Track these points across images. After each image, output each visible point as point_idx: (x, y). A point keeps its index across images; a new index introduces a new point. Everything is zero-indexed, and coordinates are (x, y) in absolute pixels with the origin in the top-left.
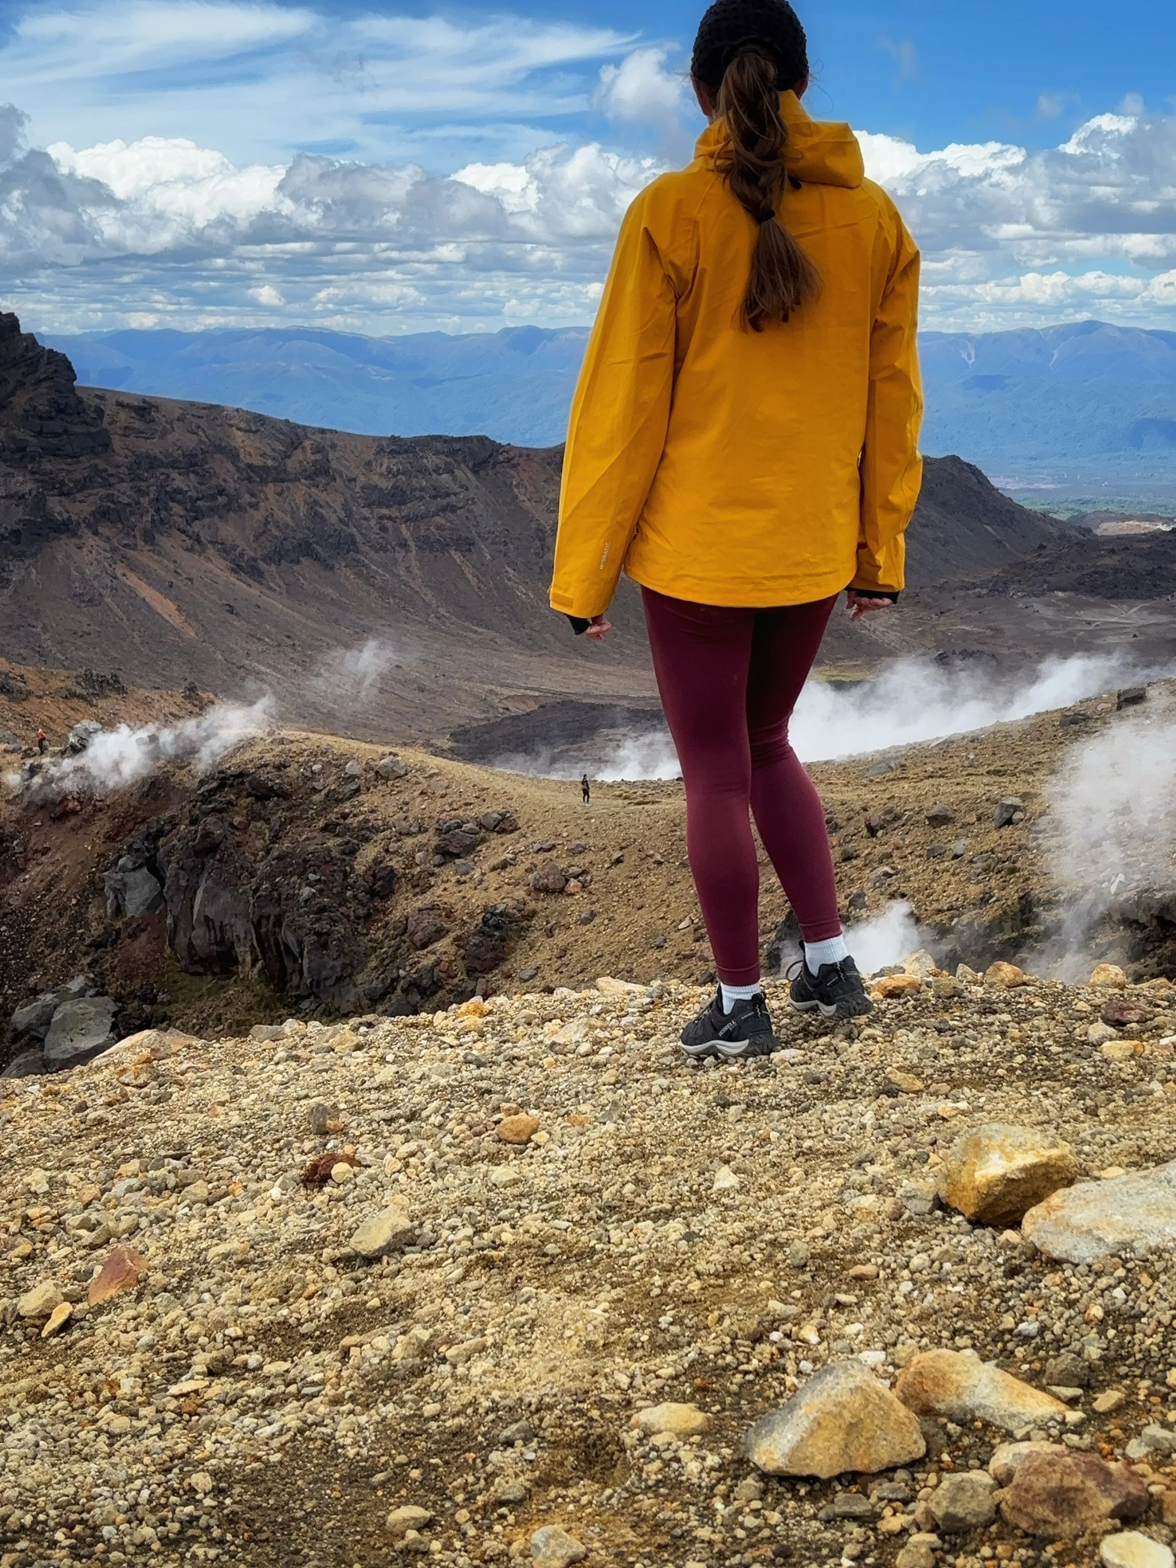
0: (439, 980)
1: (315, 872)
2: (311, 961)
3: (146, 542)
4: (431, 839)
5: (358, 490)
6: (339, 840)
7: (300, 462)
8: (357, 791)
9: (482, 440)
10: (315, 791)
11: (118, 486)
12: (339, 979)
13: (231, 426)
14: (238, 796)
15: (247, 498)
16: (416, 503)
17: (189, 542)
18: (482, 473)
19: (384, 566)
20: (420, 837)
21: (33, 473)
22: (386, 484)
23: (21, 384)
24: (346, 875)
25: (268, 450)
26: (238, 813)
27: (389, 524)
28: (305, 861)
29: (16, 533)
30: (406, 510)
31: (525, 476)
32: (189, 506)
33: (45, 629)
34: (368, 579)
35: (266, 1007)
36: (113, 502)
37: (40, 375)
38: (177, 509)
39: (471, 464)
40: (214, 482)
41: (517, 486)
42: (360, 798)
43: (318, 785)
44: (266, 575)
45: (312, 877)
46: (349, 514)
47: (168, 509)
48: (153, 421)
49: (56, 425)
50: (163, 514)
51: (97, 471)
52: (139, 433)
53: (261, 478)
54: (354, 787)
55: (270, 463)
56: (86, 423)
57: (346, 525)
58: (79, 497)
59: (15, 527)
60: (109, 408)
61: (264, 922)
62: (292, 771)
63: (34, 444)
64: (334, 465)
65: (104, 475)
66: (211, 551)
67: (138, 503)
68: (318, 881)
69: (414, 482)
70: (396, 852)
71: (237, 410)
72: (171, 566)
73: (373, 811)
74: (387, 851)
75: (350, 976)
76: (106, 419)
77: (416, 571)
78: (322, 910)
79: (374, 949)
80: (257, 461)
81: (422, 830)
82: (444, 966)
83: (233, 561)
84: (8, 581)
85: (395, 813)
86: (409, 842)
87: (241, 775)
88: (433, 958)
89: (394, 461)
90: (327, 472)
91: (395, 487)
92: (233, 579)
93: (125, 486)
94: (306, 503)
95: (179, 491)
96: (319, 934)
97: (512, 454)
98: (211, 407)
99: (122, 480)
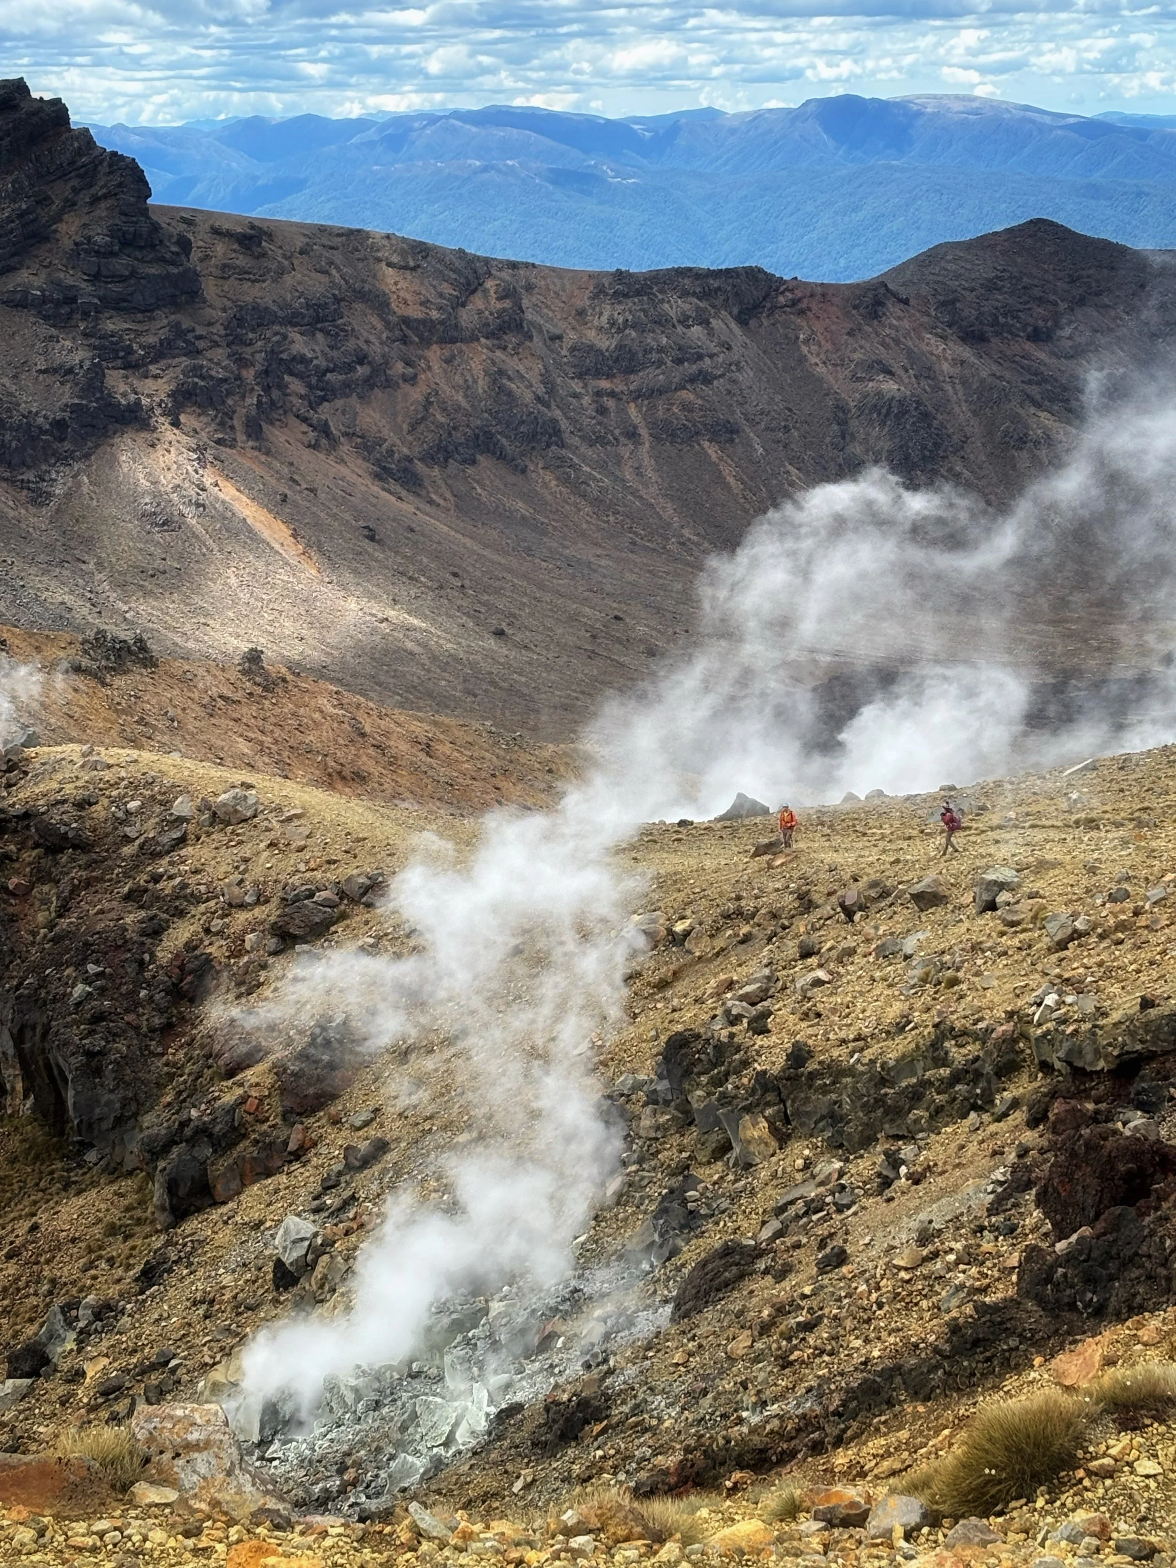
0: (242, 1124)
1: (97, 962)
2: (77, 1093)
3: (249, 436)
4: (269, 912)
5: (564, 352)
6: (143, 914)
7: (480, 312)
8: (182, 841)
9: (754, 274)
10: (127, 839)
11: (209, 354)
12: (119, 1121)
13: (379, 260)
14: (22, 846)
15: (399, 367)
16: (651, 372)
17: (312, 435)
18: (753, 323)
19: (601, 466)
20: (257, 911)
21: (86, 335)
22: (606, 343)
23: (69, 204)
24: (142, 964)
25: (432, 296)
26: (17, 873)
27: (610, 403)
28: (87, 944)
29: (59, 425)
30: (636, 381)
31: (818, 327)
32: (314, 380)
33: (99, 564)
34: (577, 486)
35: (37, 1158)
36: (202, 377)
37: (98, 190)
38: (296, 386)
39: (735, 311)
40: (351, 344)
41: (806, 342)
42: (183, 852)
43: (131, 832)
44: (426, 483)
45: (92, 968)
46: (551, 390)
47: (282, 386)
48: (264, 255)
49: (121, 264)
50: (276, 394)
51: (179, 332)
52: (243, 274)
53: (421, 338)
54: (177, 834)
55: (435, 314)
56: (163, 260)
57: (548, 407)
58: (153, 369)
59: (59, 416)
60: (199, 239)
61: (28, 1034)
62: (99, 811)
63: (87, 293)
64: (529, 315)
65: (190, 336)
66: (345, 447)
67: (238, 378)
68: (99, 975)
69: (649, 340)
70: (220, 933)
71: (388, 237)
72: (286, 470)
73: (196, 872)
74: (207, 931)
75: (136, 1115)
76: (195, 255)
77: (650, 473)
78: (98, 1018)
79: (171, 1077)
80: (415, 312)
81: (261, 900)
82: (251, 1105)
83: (377, 462)
84: (49, 495)
85: (227, 874)
86: (242, 917)
87: (27, 815)
88: (240, 1091)
89: (620, 308)
90: (519, 326)
91: (620, 347)
92: (375, 489)
93: (219, 354)
94: (486, 373)
95: (302, 359)
96: (90, 1054)
97: (799, 294)
98: (351, 234)
99: (217, 344)
